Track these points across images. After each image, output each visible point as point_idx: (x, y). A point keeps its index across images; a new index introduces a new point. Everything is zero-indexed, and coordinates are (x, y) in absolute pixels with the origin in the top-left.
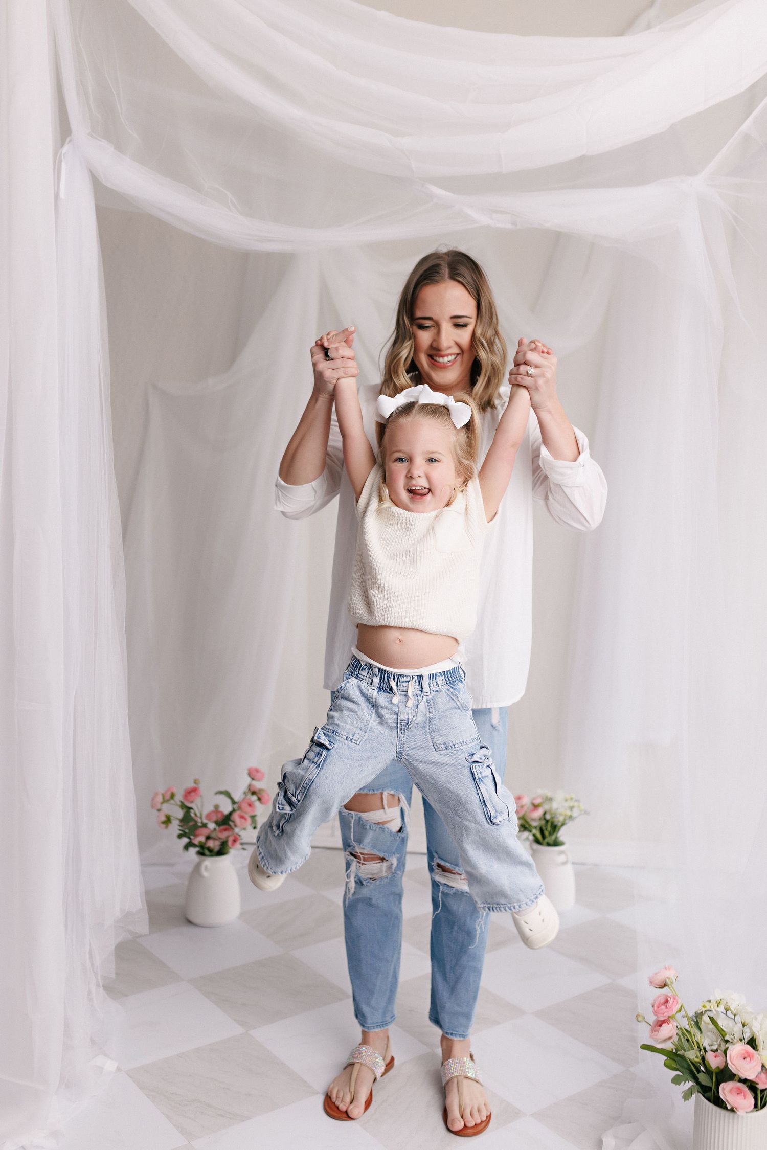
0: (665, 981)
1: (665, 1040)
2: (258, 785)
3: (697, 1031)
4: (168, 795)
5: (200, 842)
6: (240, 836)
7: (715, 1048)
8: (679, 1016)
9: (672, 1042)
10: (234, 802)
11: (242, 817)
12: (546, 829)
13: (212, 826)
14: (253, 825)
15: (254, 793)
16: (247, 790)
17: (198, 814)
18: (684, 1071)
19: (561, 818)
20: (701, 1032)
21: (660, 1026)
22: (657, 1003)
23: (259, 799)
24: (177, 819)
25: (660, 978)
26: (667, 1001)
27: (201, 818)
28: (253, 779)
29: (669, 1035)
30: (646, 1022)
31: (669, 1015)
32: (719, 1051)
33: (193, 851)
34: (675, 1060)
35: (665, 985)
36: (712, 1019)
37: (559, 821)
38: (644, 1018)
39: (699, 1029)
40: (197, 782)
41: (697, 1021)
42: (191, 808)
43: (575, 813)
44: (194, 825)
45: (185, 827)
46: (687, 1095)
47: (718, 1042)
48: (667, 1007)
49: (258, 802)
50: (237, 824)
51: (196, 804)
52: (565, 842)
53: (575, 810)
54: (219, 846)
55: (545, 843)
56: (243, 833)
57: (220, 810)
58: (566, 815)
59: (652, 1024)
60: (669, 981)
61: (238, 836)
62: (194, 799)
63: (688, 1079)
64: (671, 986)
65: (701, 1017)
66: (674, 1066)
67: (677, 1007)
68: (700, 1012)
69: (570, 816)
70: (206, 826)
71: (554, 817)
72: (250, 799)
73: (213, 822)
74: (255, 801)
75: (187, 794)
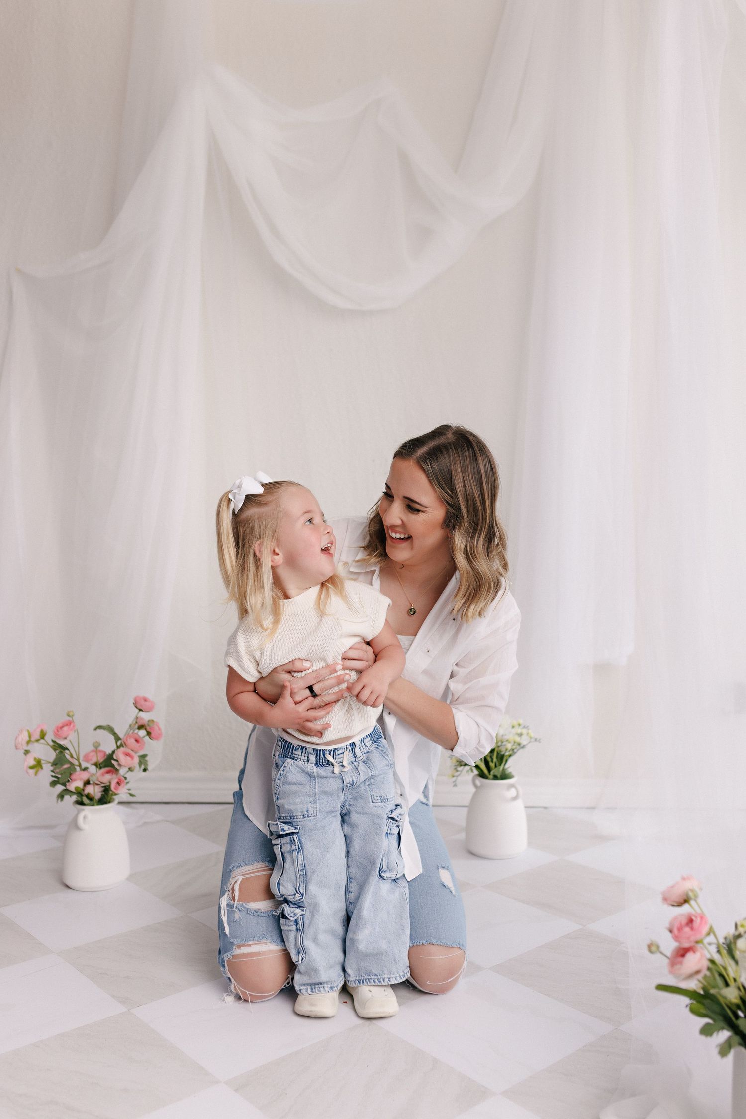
0: (687, 895)
1: (690, 976)
2: (145, 717)
3: (732, 963)
4: (37, 735)
5: (76, 788)
6: (126, 778)
8: (707, 940)
9: (698, 980)
10: (117, 739)
11: (127, 754)
12: (492, 761)
13: (93, 769)
14: (143, 767)
15: (141, 727)
16: (134, 722)
17: (75, 756)
18: (715, 1016)
19: (509, 746)
20: (736, 962)
21: (683, 956)
22: (677, 925)
23: (149, 734)
24: (49, 762)
25: (677, 894)
26: (691, 921)
27: (78, 760)
28: (140, 710)
29: (696, 968)
30: (661, 953)
31: (696, 939)
33: (70, 799)
34: (703, 1004)
35: (686, 901)
37: (506, 750)
38: (658, 947)
39: (733, 957)
40: (71, 714)
41: (730, 949)
42: (67, 749)
43: (524, 741)
44: (68, 768)
45: (58, 770)
46: (724, 1050)
48: (692, 929)
49: (147, 738)
50: (121, 764)
51: (70, 741)
52: (514, 773)
53: (524, 737)
54: (102, 792)
55: (491, 776)
56: (129, 775)
57: (101, 748)
58: (515, 742)
59: (670, 957)
60: (691, 894)
61: (124, 779)
62: (68, 736)
63: (723, 1029)
64: (696, 901)
65: (735, 943)
66: (703, 1011)
67: (705, 930)
68: (737, 934)
69: (519, 744)
70: (85, 769)
71: (501, 745)
72: (137, 734)
73: (92, 764)
74: (144, 737)
75: (59, 730)
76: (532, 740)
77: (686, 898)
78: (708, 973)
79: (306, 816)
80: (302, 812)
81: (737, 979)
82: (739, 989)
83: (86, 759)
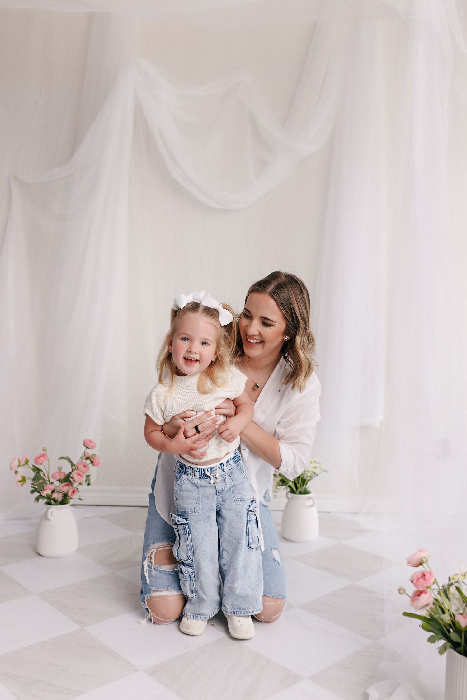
0: (422, 560)
1: (423, 607)
2: (90, 452)
3: (447, 600)
4: (23, 462)
5: (47, 495)
6: (77, 489)
7: (461, 612)
8: (433, 587)
9: (427, 610)
10: (73, 465)
11: (79, 475)
12: (299, 483)
13: (57, 483)
14: (87, 482)
15: (87, 458)
16: (83, 455)
17: (46, 475)
18: (437, 632)
19: (309, 474)
20: (449, 600)
21: (419, 595)
22: (415, 578)
23: (92, 462)
24: (30, 479)
25: (416, 560)
26: (424, 575)
27: (48, 478)
28: (87, 448)
29: (426, 603)
30: (406, 594)
31: (427, 586)
32: (464, 614)
33: (42, 501)
34: (430, 624)
35: (421, 564)
36: (458, 589)
37: (307, 476)
38: (404, 591)
39: (447, 597)
40: (45, 449)
41: (445, 592)
42: (42, 471)
43: (317, 471)
44: (42, 482)
45: (36, 484)
46: (442, 651)
47: (464, 607)
48: (425, 580)
49: (91, 465)
50: (75, 480)
51: (44, 466)
52: (311, 491)
53: (318, 469)
54: (62, 497)
55: (298, 492)
56: (80, 488)
57: (62, 471)
58: (312, 472)
59: (411, 596)
60: (424, 560)
61: (76, 489)
62: (43, 463)
63: (441, 639)
64: (427, 563)
65: (449, 588)
66: (430, 628)
67: (432, 581)
68: (450, 583)
69: (315, 473)
70: (52, 483)
71: (304, 474)
72: (85, 462)
73: (57, 480)
74: (89, 464)
75: (38, 459)
76: (323, 471)
77: (421, 562)
78: (433, 606)
79: (194, 512)
80: (191, 509)
81: (450, 610)
82: (451, 615)
83: (53, 477)
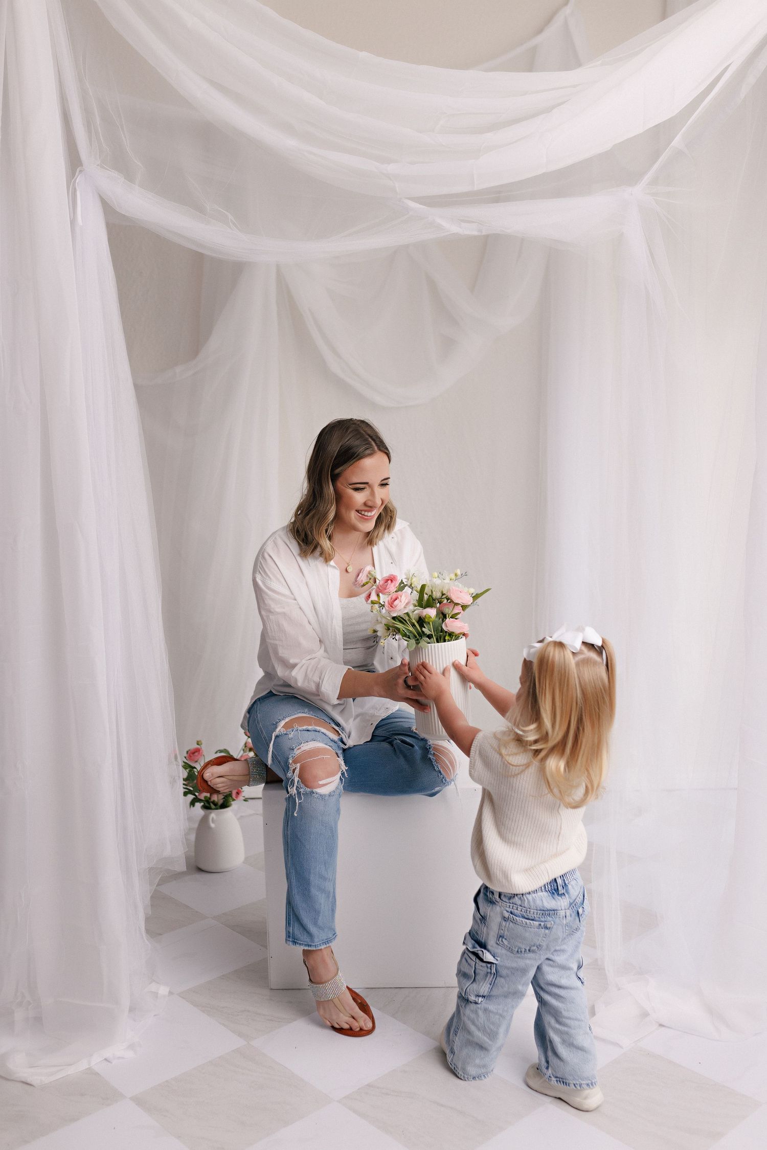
5: (205, 797)
24: (182, 778)
33: (198, 805)
40: (200, 743)
42: (195, 768)
45: (191, 785)
54: (223, 799)
62: (198, 759)
72: (247, 755)
75: (191, 755)
